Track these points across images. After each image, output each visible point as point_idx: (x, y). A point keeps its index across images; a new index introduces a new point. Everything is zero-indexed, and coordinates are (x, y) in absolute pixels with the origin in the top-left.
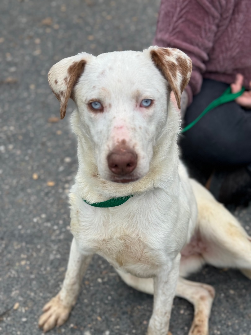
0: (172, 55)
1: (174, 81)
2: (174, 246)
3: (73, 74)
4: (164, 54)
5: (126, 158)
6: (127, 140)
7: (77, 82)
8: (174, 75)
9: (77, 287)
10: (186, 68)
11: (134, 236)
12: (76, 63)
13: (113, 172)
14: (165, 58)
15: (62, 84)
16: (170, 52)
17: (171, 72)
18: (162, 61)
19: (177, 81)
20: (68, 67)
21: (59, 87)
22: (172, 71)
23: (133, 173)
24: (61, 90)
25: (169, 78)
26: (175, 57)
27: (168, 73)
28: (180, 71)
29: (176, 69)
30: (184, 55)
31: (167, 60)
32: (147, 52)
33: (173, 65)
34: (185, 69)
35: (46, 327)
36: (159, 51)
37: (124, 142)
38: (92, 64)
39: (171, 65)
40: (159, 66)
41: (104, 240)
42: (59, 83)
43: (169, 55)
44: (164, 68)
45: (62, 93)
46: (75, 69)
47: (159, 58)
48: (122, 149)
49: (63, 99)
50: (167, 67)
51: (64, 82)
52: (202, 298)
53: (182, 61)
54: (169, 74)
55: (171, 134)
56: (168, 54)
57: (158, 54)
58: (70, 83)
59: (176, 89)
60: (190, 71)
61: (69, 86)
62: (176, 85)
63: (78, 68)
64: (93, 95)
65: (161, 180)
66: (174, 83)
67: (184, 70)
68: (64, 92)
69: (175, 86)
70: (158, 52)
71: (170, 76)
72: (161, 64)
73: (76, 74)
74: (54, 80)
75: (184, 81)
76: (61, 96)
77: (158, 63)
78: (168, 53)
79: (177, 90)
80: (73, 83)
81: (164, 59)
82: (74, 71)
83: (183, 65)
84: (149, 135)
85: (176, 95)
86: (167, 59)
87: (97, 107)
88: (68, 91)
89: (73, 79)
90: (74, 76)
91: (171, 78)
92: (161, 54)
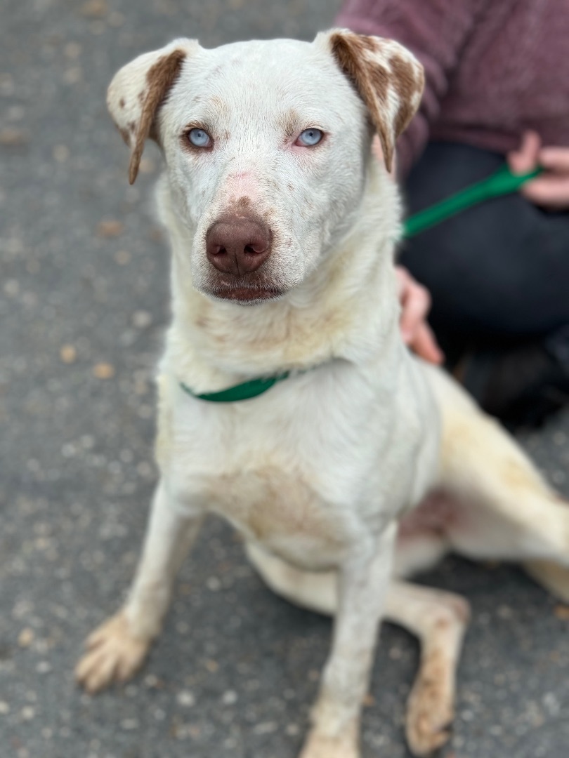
0: (381, 51)
1: (380, 106)
2: (377, 503)
3: (156, 81)
4: (361, 45)
5: (246, 232)
6: (253, 199)
7: (166, 96)
8: (381, 94)
9: (163, 594)
10: (409, 81)
11: (288, 469)
12: (164, 58)
13: (215, 266)
14: (365, 54)
15: (134, 106)
16: (377, 45)
17: (375, 86)
18: (357, 59)
19: (388, 110)
20: (147, 69)
21: (127, 114)
22: (377, 85)
23: (260, 270)
24: (131, 120)
25: (369, 100)
26: (387, 55)
27: (366, 88)
28: (395, 88)
29: (387, 81)
30: (407, 55)
31: (368, 59)
32: (323, 39)
33: (380, 72)
34: (406, 84)
35: (94, 682)
36: (351, 37)
37: (244, 202)
38: (198, 56)
39: (378, 72)
40: (349, 72)
41: (224, 477)
42: (128, 106)
43: (373, 50)
44: (361, 75)
45: (133, 126)
46: (161, 69)
47: (349, 52)
48: (237, 215)
49: (133, 139)
50: (367, 74)
51: (136, 101)
52: (441, 624)
53: (401, 66)
54: (369, 89)
55: (377, 236)
56: (371, 48)
57: (349, 44)
58: (149, 102)
59: (383, 125)
60: (419, 90)
61: (146, 107)
62: (385, 117)
63: (166, 67)
64: (194, 115)
65: (348, 342)
66: (380, 112)
67: (404, 86)
68: (137, 123)
69: (381, 118)
70: (349, 40)
71: (371, 95)
72: (353, 66)
73: (162, 83)
74: (118, 100)
75: (404, 112)
76: (130, 132)
77: (347, 64)
78: (373, 47)
79: (386, 128)
80: (155, 100)
81: (361, 56)
82: (158, 75)
83: (403, 76)
84: (310, 207)
85: (382, 139)
86: (368, 57)
87: (200, 141)
88: (143, 119)
89: (154, 93)
90: (157, 84)
91: (372, 99)
92: (355, 44)
